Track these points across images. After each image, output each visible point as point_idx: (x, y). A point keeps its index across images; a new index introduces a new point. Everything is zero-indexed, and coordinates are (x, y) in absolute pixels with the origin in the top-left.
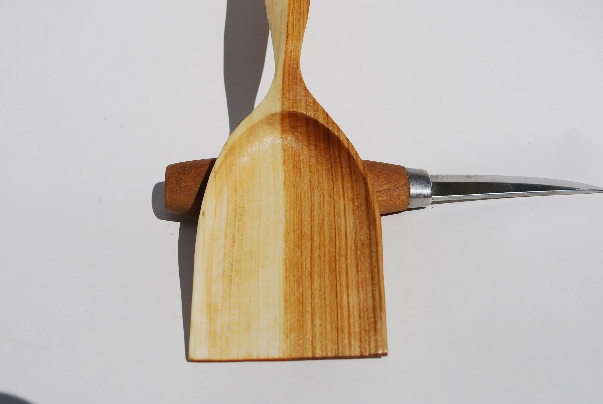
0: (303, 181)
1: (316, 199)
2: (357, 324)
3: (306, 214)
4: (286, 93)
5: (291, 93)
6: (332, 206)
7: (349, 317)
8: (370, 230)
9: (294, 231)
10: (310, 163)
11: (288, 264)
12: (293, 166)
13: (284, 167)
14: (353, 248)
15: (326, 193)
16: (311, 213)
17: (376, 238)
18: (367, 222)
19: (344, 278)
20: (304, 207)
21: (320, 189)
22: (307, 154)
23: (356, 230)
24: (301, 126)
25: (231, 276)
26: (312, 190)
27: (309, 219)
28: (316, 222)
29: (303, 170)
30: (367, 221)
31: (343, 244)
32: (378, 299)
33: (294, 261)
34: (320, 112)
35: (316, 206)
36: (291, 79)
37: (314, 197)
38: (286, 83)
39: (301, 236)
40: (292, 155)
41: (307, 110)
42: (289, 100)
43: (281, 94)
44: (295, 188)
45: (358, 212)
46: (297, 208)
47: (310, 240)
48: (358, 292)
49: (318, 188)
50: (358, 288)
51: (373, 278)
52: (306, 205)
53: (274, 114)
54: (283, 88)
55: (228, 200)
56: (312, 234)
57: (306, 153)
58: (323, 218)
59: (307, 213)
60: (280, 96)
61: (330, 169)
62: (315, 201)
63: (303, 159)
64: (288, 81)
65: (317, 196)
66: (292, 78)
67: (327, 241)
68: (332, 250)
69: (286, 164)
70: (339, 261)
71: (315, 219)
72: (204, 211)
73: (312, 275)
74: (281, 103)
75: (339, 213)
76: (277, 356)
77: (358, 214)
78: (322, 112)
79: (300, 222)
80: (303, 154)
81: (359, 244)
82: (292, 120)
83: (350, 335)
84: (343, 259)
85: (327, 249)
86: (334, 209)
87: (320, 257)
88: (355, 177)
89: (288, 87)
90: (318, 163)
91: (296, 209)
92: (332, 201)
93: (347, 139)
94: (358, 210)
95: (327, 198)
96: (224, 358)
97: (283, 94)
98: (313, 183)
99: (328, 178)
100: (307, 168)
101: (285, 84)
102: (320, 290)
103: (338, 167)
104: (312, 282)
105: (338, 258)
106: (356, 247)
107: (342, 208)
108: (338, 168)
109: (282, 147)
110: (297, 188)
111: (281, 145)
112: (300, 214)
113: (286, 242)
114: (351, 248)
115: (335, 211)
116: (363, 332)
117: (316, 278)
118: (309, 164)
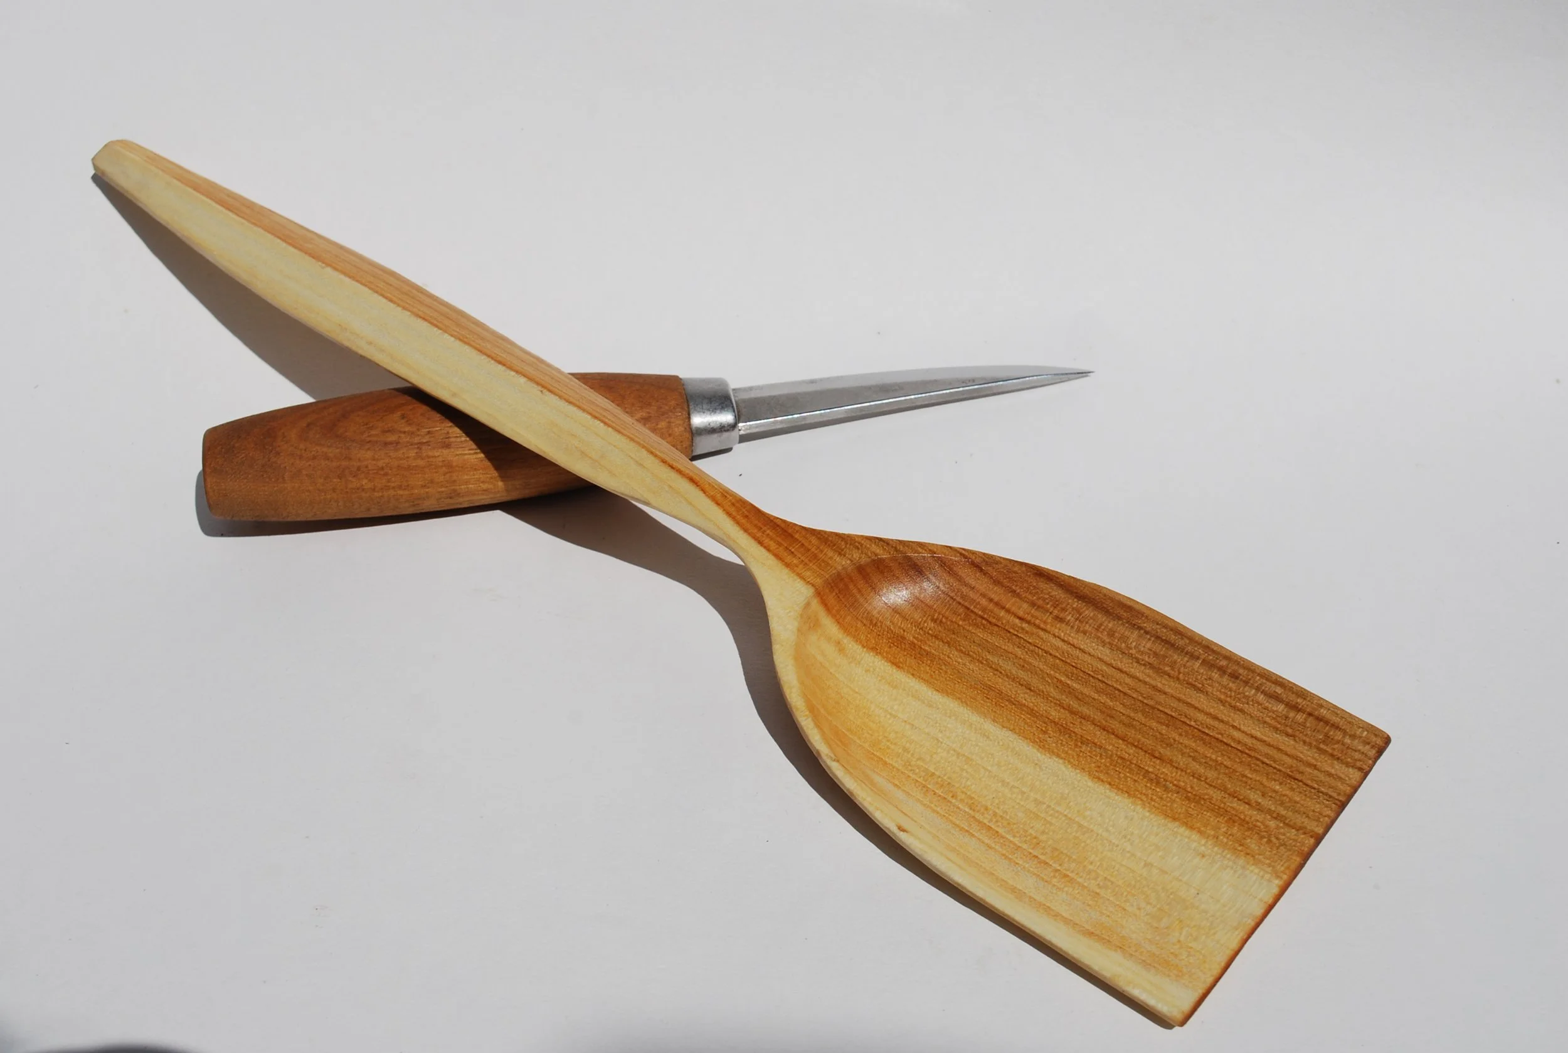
0: (957, 664)
1: (1008, 666)
2: (1301, 747)
3: (1024, 697)
4: (789, 559)
5: (796, 553)
6: (1042, 656)
7: (1279, 749)
8: (1140, 628)
9: (1045, 732)
10: (930, 632)
11: (1102, 776)
12: (915, 658)
13: (904, 671)
14: (1150, 672)
15: (1010, 647)
16: (1030, 689)
17: (1165, 626)
18: (1120, 622)
19: (1201, 717)
20: (1009, 691)
21: (994, 650)
22: (909, 626)
23: (1119, 649)
24: (860, 591)
25: (1057, 871)
26: (985, 662)
27: (1039, 700)
28: (1053, 692)
29: (935, 650)
30: (1118, 622)
31: (1128, 680)
32: (1279, 690)
33: (1106, 766)
34: (867, 544)
35: (1022, 674)
36: (771, 534)
37: (1001, 667)
38: (773, 545)
39: (1064, 729)
40: (892, 645)
41: (847, 556)
42: (804, 565)
43: (783, 567)
44: (960, 681)
45: (1087, 626)
46: (1002, 703)
47: (1083, 721)
48: (1241, 711)
49: (989, 652)
50: (1234, 708)
51: (1235, 676)
52: (1007, 687)
53: (808, 605)
54: (776, 556)
55: (896, 785)
56: (1072, 712)
57: (906, 625)
58: (1055, 680)
59: (1026, 695)
60: (786, 571)
61: (968, 612)
62: (1010, 670)
63: (914, 637)
64: (772, 539)
65: (1004, 662)
66: (771, 531)
67: (1103, 699)
68: (1127, 702)
69: (901, 665)
70: (1160, 703)
71: (1047, 692)
72: (897, 826)
73: (1157, 754)
74: (799, 580)
75: (1065, 652)
76: (1275, 891)
77: (1093, 627)
78: (868, 542)
79: (1032, 712)
80: (904, 631)
81: (1152, 660)
82: (839, 592)
83: (1315, 767)
84: (1161, 698)
85: (1120, 708)
86: (1051, 654)
87: (1130, 726)
88: (1021, 588)
89: (781, 548)
90: (941, 621)
91: (1003, 705)
92: (1032, 648)
93: (947, 547)
94: (1085, 622)
95: (1019, 652)
96: (1216, 971)
97: (787, 565)
98: (974, 653)
99: (982, 627)
100: (935, 642)
101: (771, 549)
102: (1194, 759)
103: (978, 600)
104: (1171, 762)
105: (1151, 703)
106: (1151, 666)
107: (1060, 644)
108: (979, 602)
109: (864, 647)
110: (963, 679)
111: (860, 647)
112: (1020, 705)
113: (1058, 756)
114: (1149, 676)
115: (1055, 656)
116: (1322, 746)
117: (1167, 752)
118: (932, 636)
